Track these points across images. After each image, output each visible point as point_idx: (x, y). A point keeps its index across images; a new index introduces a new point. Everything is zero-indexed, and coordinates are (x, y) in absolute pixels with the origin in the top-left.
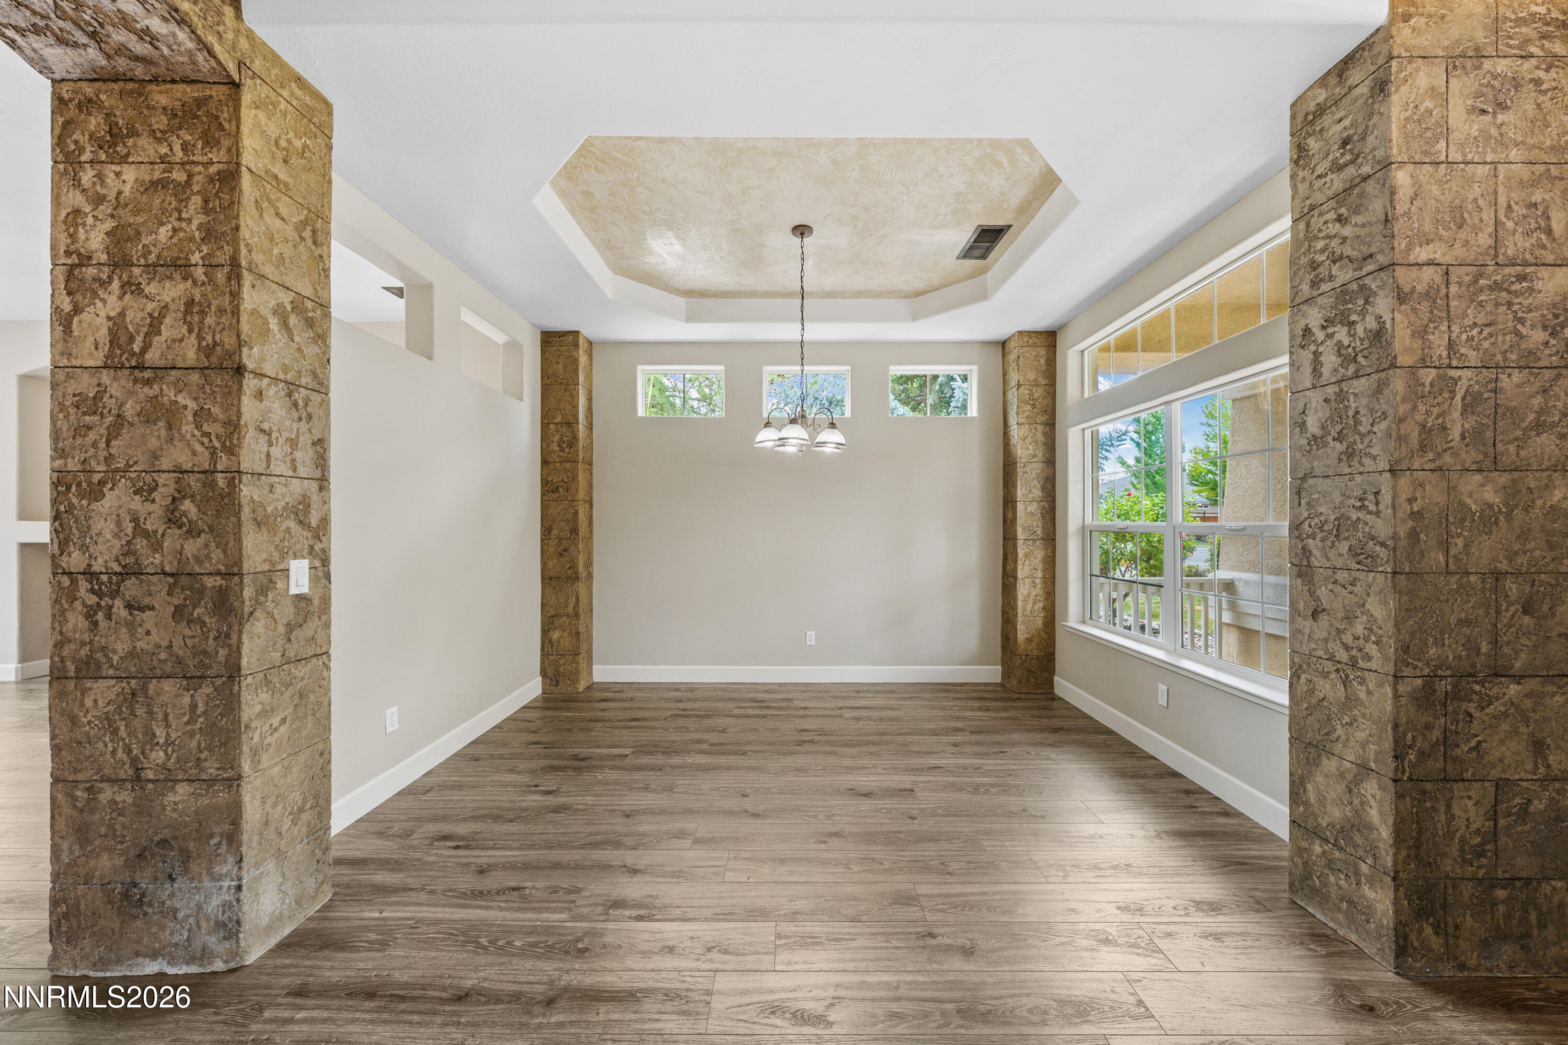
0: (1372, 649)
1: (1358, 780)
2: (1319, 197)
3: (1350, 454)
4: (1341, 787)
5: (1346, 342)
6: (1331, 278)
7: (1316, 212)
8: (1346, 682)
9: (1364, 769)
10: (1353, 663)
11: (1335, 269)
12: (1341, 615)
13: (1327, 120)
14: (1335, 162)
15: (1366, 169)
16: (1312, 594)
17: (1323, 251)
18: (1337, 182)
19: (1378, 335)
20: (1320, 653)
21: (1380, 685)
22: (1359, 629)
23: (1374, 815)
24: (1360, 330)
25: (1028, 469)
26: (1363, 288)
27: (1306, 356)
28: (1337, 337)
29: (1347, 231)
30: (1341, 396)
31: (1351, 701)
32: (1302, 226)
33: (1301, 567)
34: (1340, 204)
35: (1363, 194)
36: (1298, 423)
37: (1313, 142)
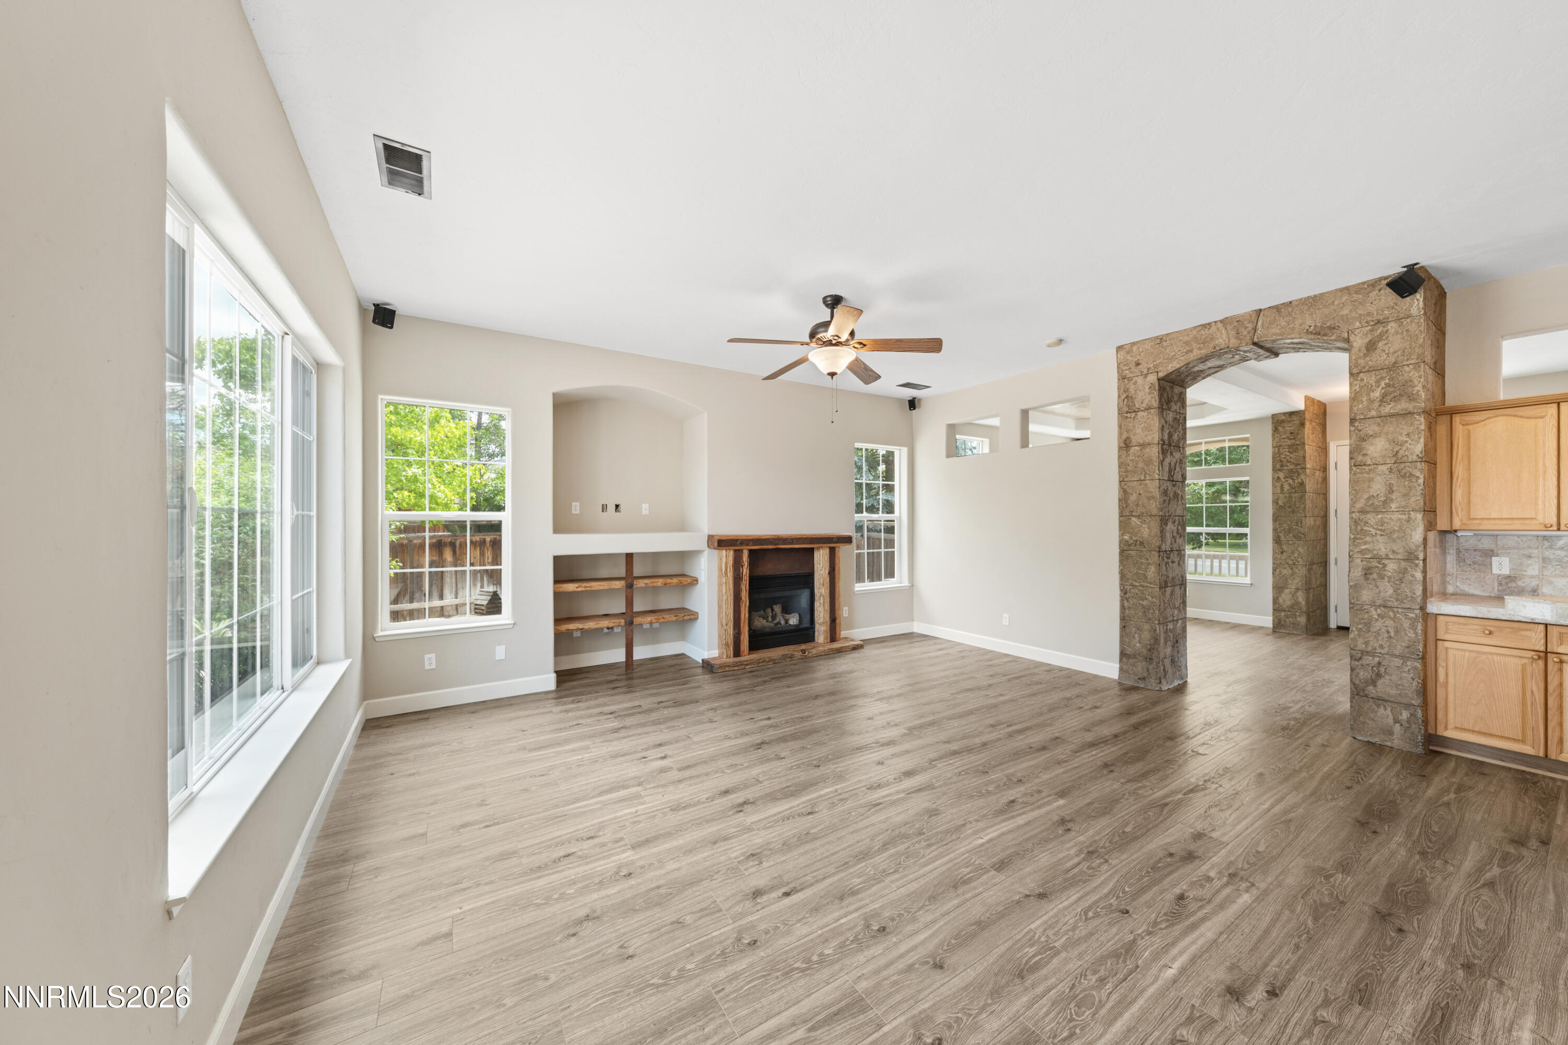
0: (1300, 560)
1: (1295, 593)
2: (1283, 444)
3: (1293, 512)
4: (1290, 596)
5: (1292, 483)
6: (1287, 466)
7: (1282, 447)
8: (1292, 569)
9: (1297, 589)
10: (1294, 564)
11: (1288, 464)
12: (1290, 552)
13: (1285, 425)
14: (1288, 437)
15: (1298, 443)
16: (1281, 548)
17: (1284, 458)
18: (1289, 442)
19: (1302, 484)
20: (1284, 563)
22: (1296, 555)
23: (1300, 600)
24: (1296, 481)
26: (1297, 471)
27: (1279, 484)
28: (1289, 482)
29: (1292, 456)
30: (1290, 497)
31: (1293, 574)
32: (1277, 449)
33: (1277, 540)
34: (1289, 448)
35: (1297, 448)
36: (1275, 502)
37: (1280, 429)
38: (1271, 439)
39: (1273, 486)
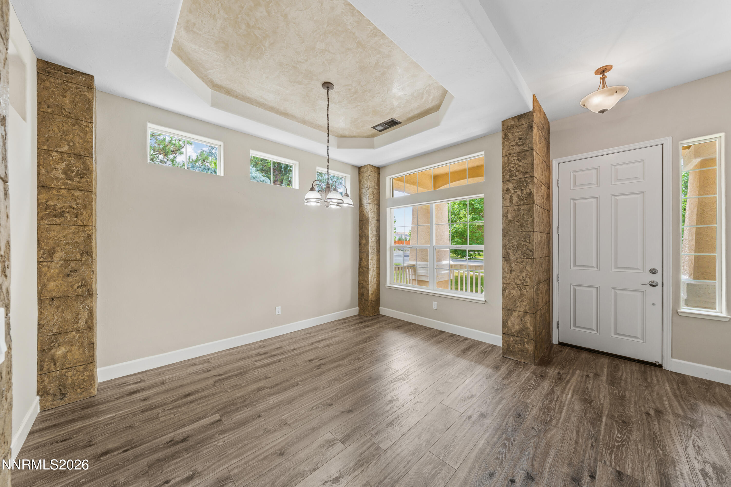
0: (528, 280)
1: (524, 317)
2: (512, 152)
3: (522, 226)
4: (518, 320)
5: (520, 195)
6: (516, 176)
7: (511, 155)
8: (520, 290)
9: (526, 313)
10: (522, 284)
11: (517, 174)
12: (519, 271)
13: (514, 130)
14: (517, 143)
15: (526, 148)
16: (509, 266)
17: (513, 167)
18: (518, 149)
19: (530, 195)
20: (513, 283)
21: (530, 289)
22: (524, 275)
23: (528, 325)
24: (525, 192)
25: (372, 223)
26: (525, 181)
27: (508, 197)
28: (518, 193)
29: (521, 164)
30: (519, 210)
31: (522, 295)
32: (506, 158)
33: (506, 258)
34: (518, 156)
35: (525, 155)
36: (505, 216)
37: (509, 135)
38: (501, 148)
39: (503, 198)
